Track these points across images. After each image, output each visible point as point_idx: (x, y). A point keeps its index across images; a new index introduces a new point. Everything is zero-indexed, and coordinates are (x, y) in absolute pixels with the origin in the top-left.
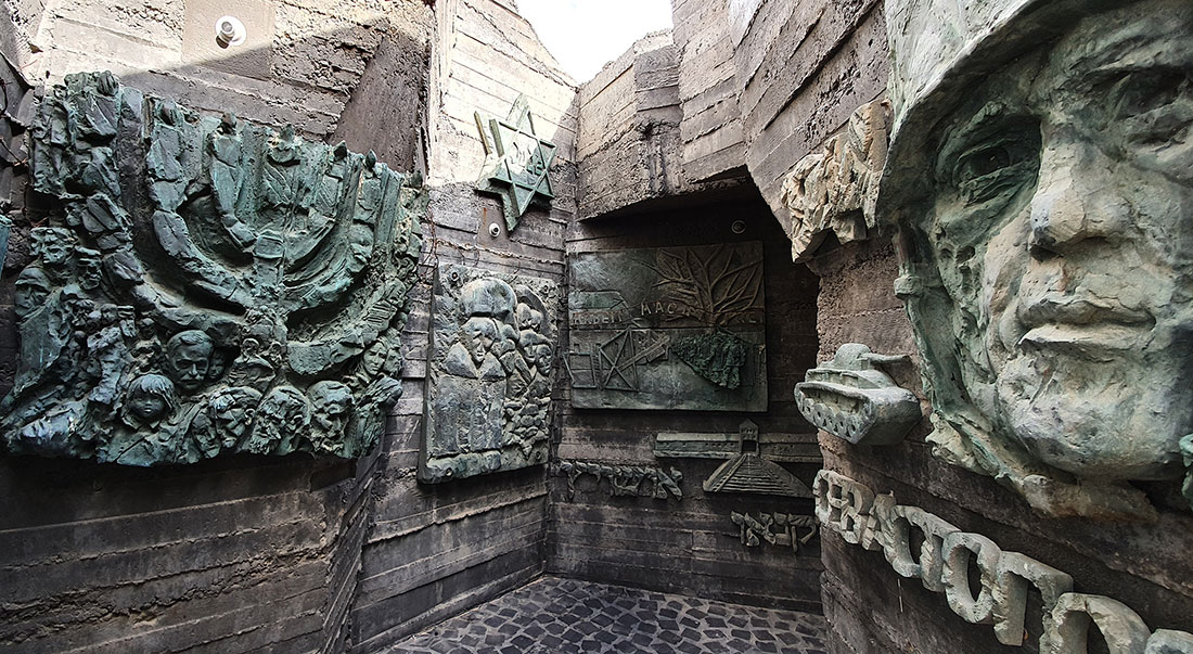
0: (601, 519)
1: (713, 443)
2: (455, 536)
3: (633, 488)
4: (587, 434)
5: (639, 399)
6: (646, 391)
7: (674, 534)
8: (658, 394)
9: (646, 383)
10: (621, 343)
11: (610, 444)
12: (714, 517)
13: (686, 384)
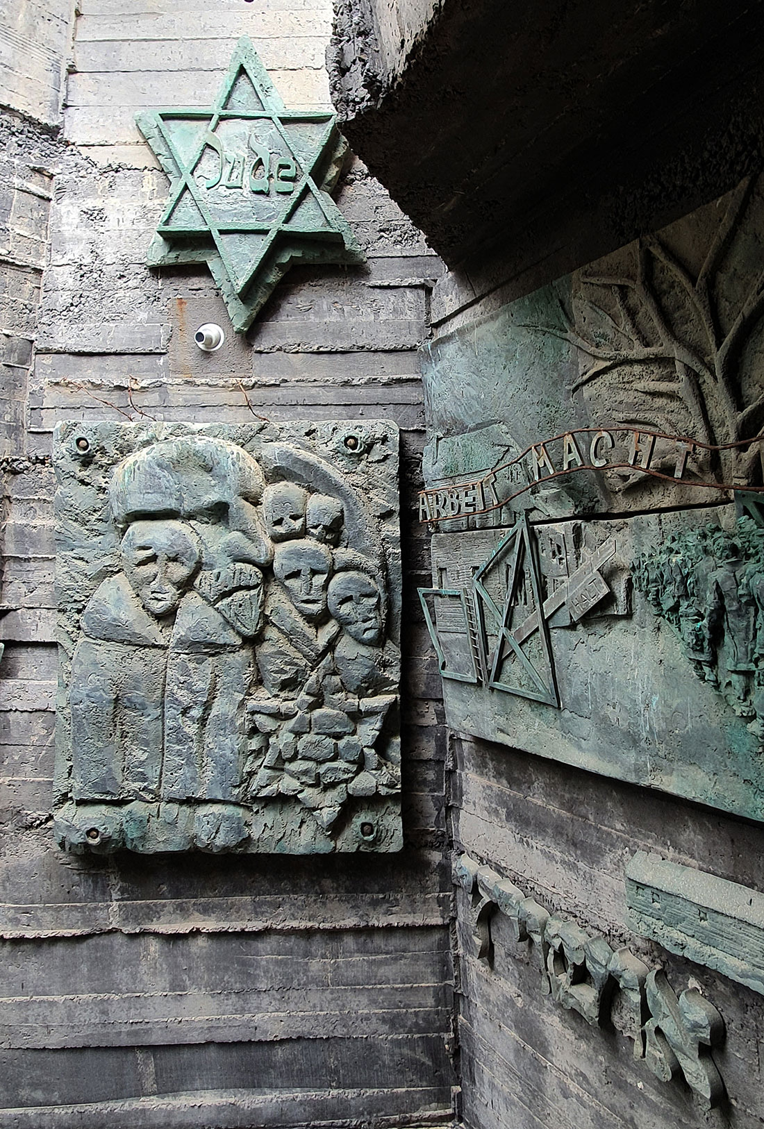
0: (544, 1045)
2: (174, 967)
4: (500, 799)
6: (578, 709)
9: (576, 686)
13: (674, 707)
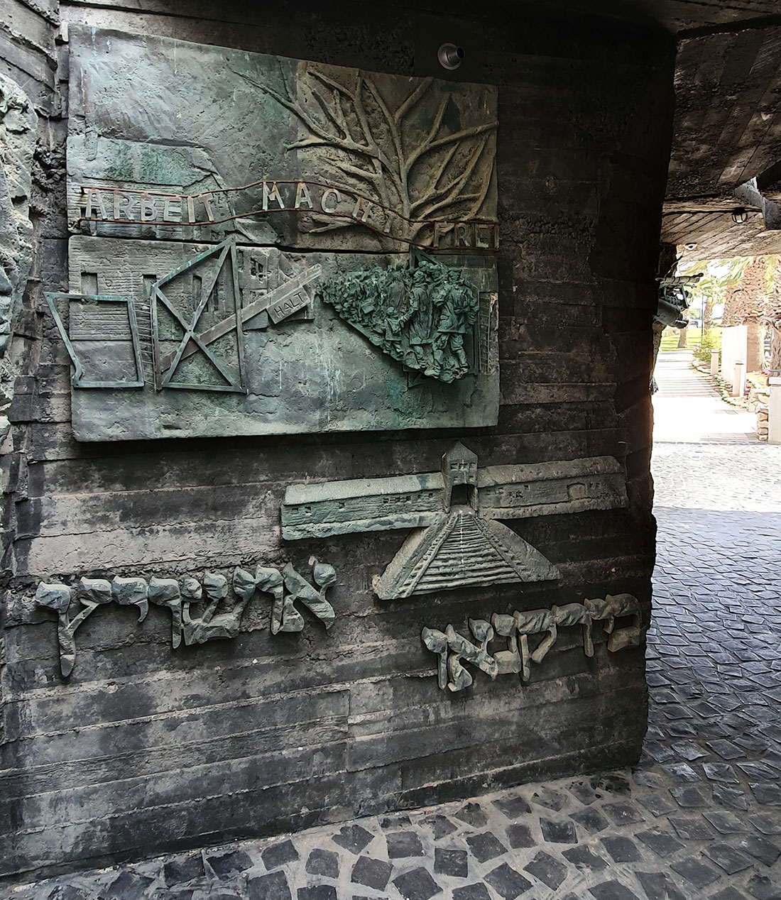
0: (146, 706)
1: (397, 497)
3: (228, 620)
4: (113, 504)
5: (249, 412)
6: (266, 392)
7: (312, 701)
8: (294, 399)
9: (267, 374)
10: (209, 275)
11: (172, 523)
12: (389, 646)
13: (353, 376)
